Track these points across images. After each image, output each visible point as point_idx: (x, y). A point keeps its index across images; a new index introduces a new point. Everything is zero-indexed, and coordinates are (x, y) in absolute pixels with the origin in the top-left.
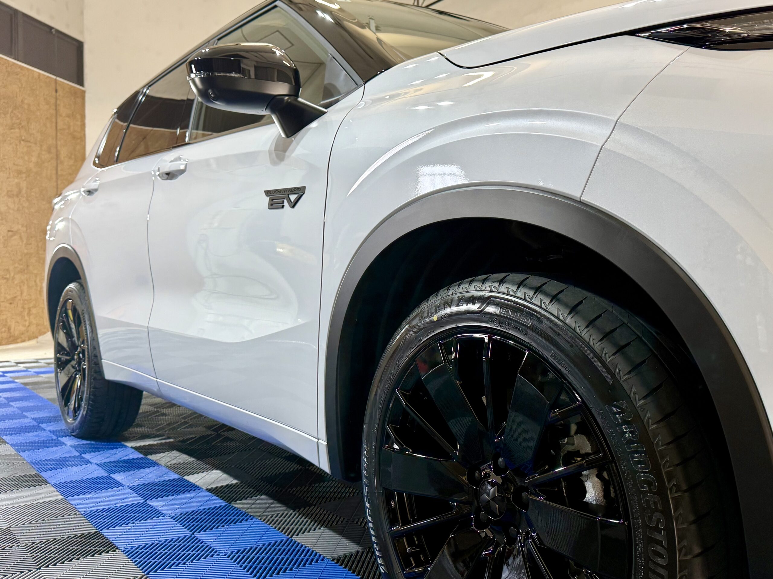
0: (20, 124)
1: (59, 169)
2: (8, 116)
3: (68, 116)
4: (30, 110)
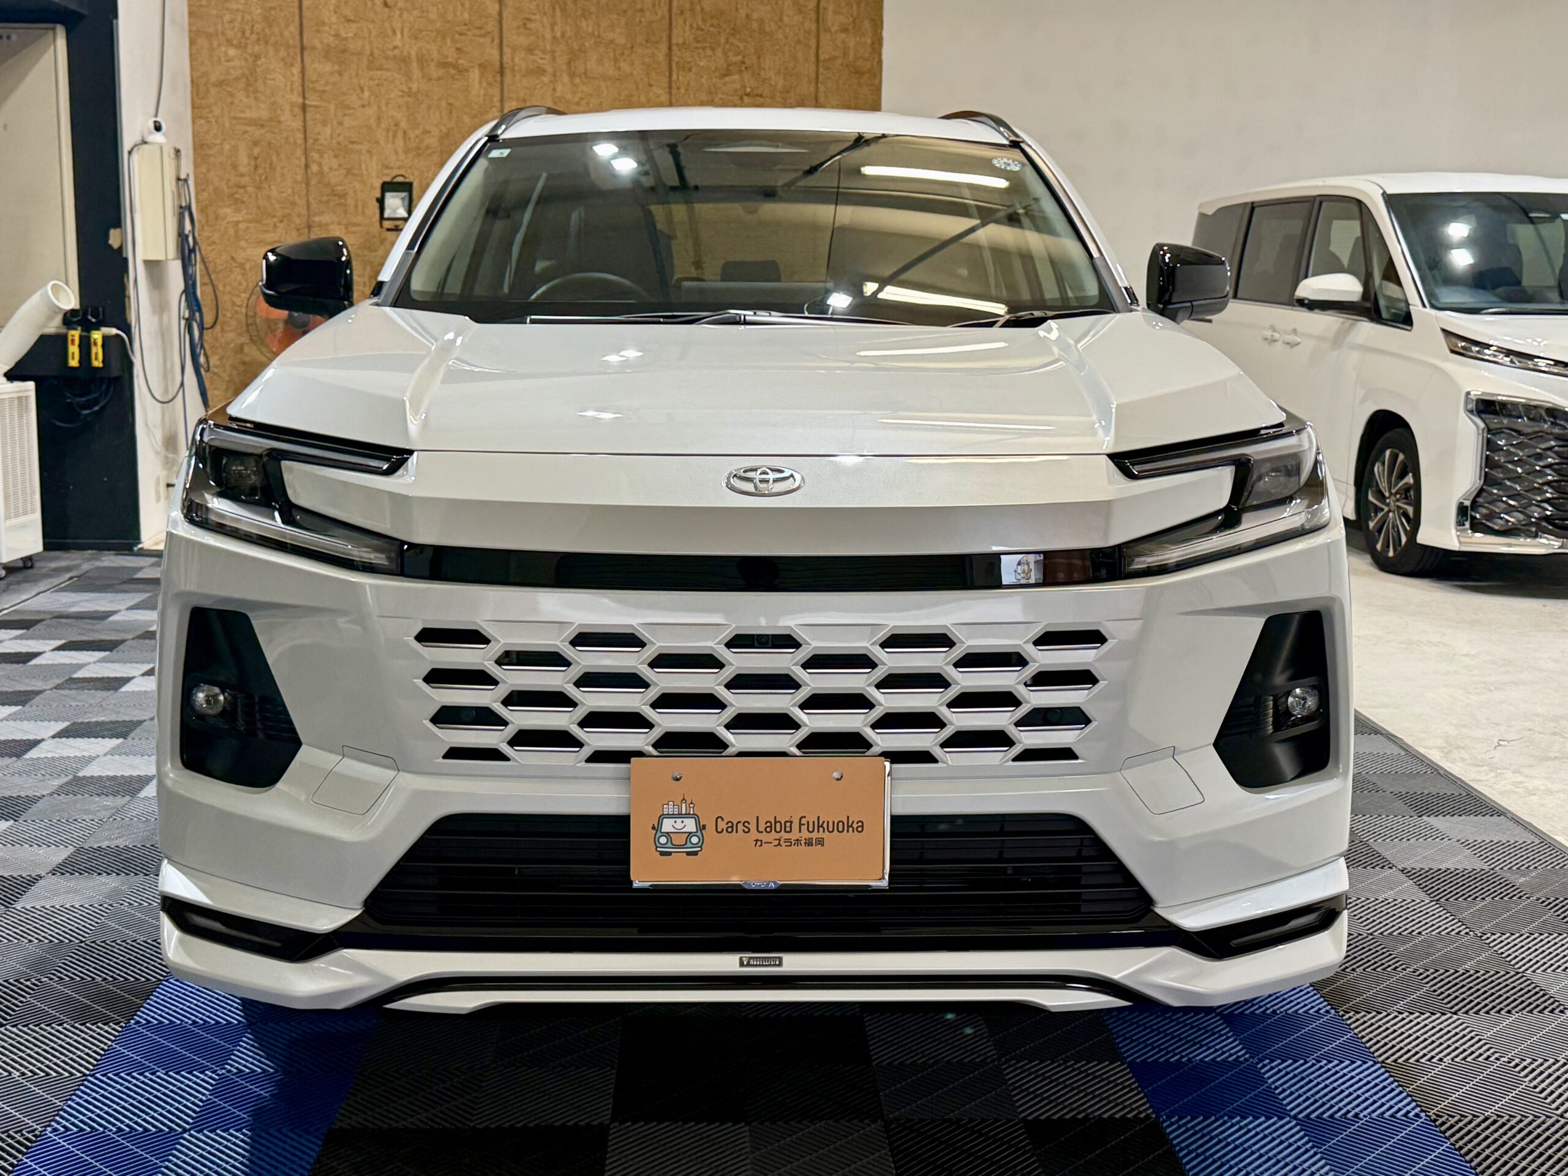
0: (743, 63)
2: (719, 52)
3: (845, 30)
4: (761, 31)
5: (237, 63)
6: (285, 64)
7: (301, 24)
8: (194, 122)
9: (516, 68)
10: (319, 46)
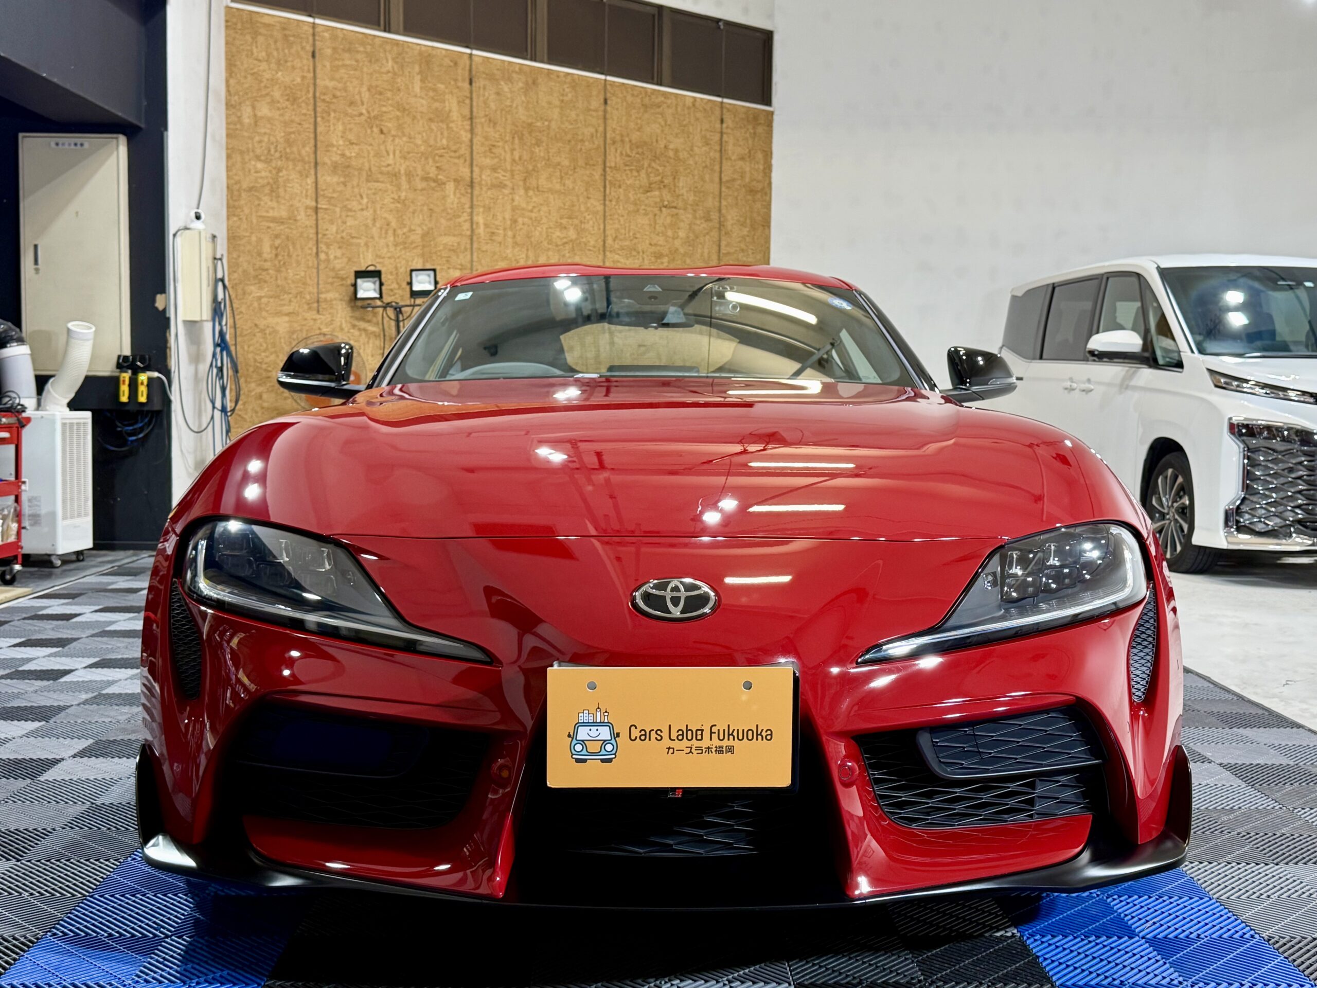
0: (662, 182)
1: (723, 243)
2: (643, 174)
3: (742, 158)
4: (677, 159)
5: (263, 174)
6: (301, 176)
7: (316, 146)
8: (228, 219)
9: (483, 183)
10: (329, 162)
